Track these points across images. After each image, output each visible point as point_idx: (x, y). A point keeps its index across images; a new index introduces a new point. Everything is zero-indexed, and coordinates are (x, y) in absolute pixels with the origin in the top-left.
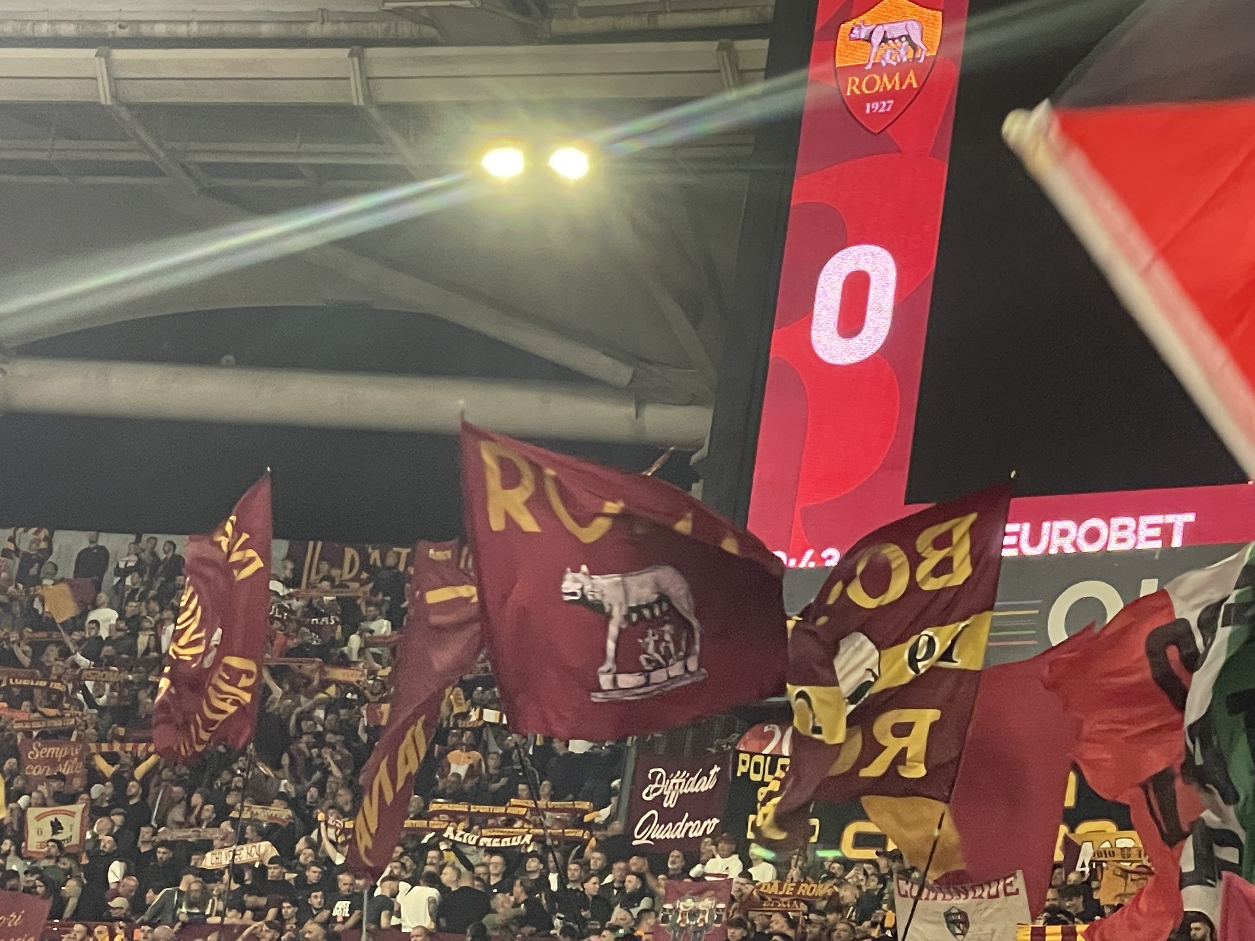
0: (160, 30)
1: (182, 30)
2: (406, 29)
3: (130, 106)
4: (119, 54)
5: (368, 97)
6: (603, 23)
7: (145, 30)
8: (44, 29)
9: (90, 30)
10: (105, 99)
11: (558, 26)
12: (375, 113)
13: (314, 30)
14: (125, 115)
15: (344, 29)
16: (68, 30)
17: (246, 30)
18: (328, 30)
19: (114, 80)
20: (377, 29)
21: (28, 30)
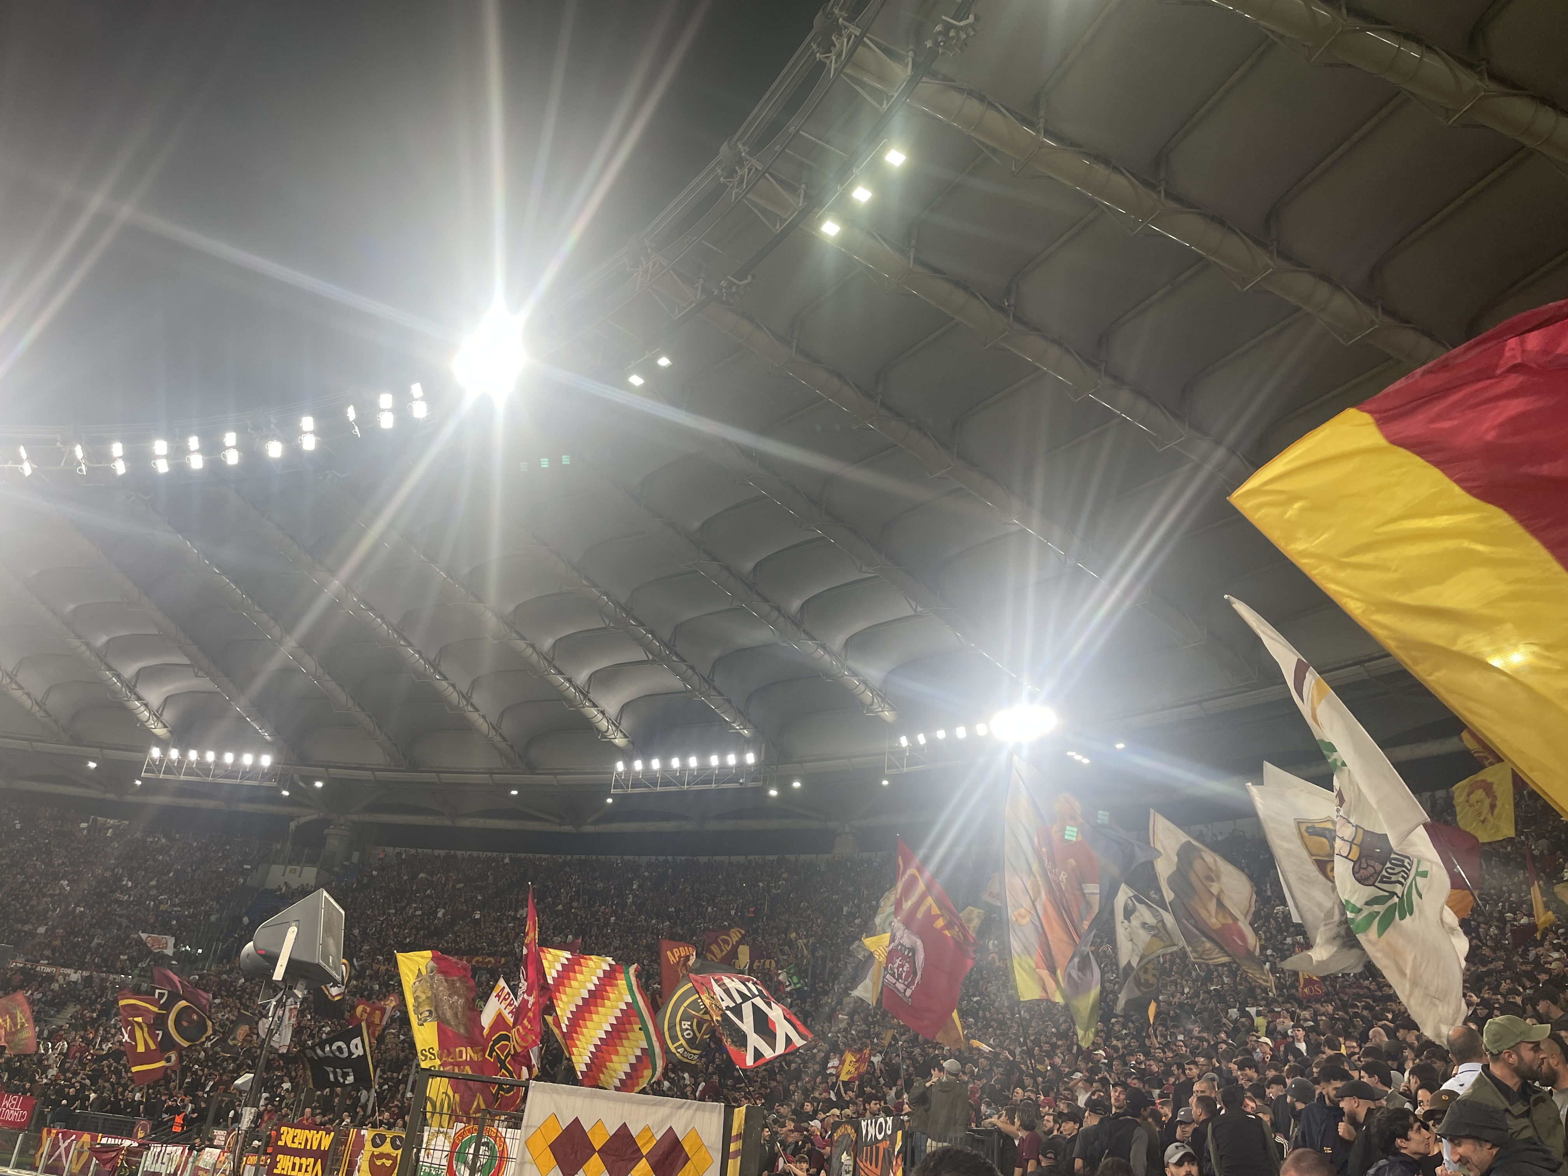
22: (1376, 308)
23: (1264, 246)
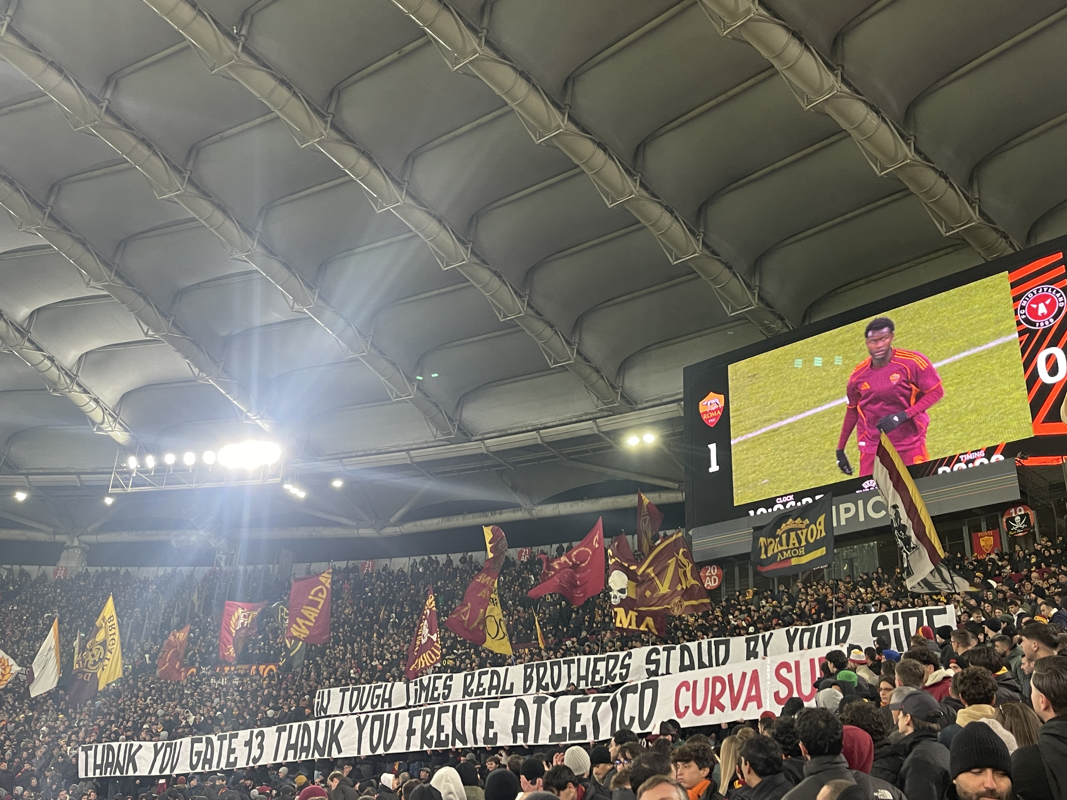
0: (550, 424)
1: (555, 423)
2: (605, 413)
3: (546, 443)
4: (541, 431)
5: (599, 431)
6: (650, 404)
7: (547, 425)
8: (524, 429)
9: (534, 427)
10: (540, 442)
11: (640, 406)
12: (602, 435)
13: (584, 418)
14: (545, 445)
15: (591, 416)
16: (530, 428)
17: (569, 421)
18: (588, 417)
19: (541, 438)
20: (598, 415)
21: (521, 430)
22: (564, 114)
23: (475, 31)
